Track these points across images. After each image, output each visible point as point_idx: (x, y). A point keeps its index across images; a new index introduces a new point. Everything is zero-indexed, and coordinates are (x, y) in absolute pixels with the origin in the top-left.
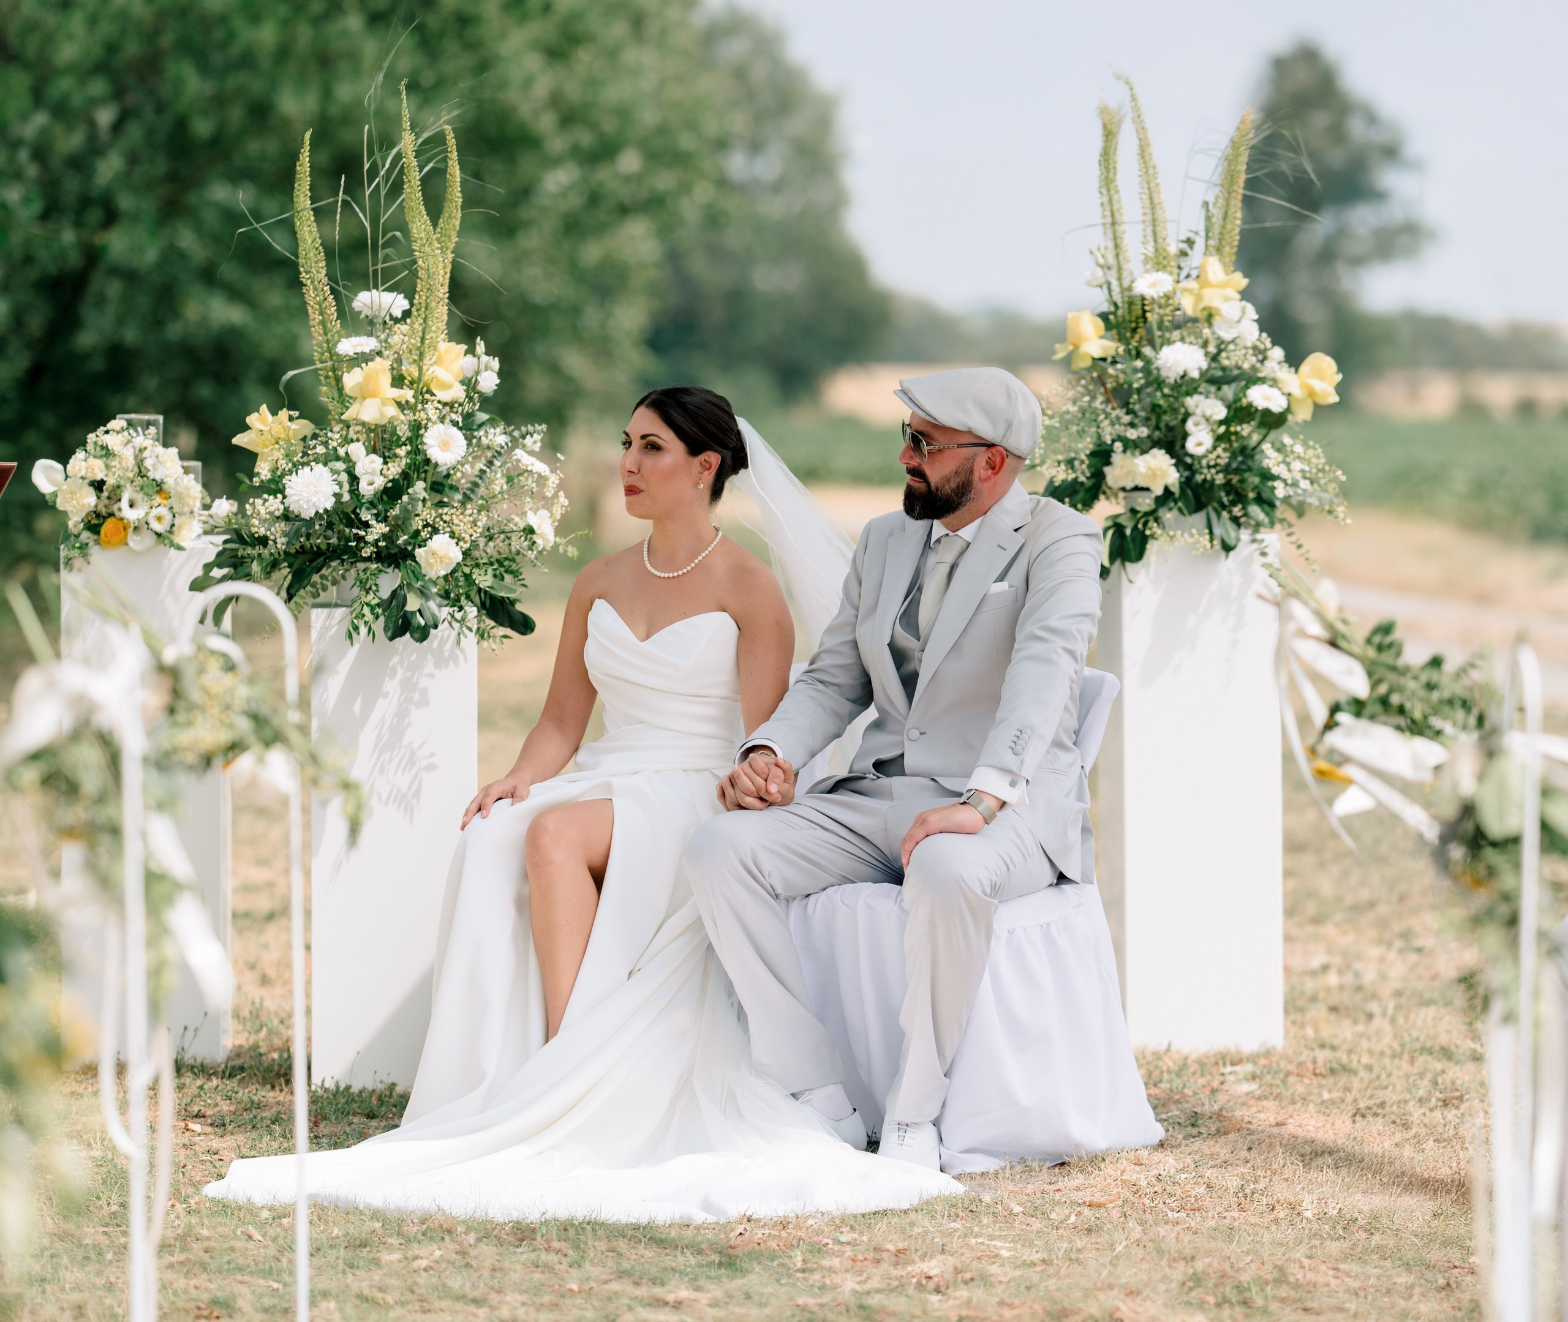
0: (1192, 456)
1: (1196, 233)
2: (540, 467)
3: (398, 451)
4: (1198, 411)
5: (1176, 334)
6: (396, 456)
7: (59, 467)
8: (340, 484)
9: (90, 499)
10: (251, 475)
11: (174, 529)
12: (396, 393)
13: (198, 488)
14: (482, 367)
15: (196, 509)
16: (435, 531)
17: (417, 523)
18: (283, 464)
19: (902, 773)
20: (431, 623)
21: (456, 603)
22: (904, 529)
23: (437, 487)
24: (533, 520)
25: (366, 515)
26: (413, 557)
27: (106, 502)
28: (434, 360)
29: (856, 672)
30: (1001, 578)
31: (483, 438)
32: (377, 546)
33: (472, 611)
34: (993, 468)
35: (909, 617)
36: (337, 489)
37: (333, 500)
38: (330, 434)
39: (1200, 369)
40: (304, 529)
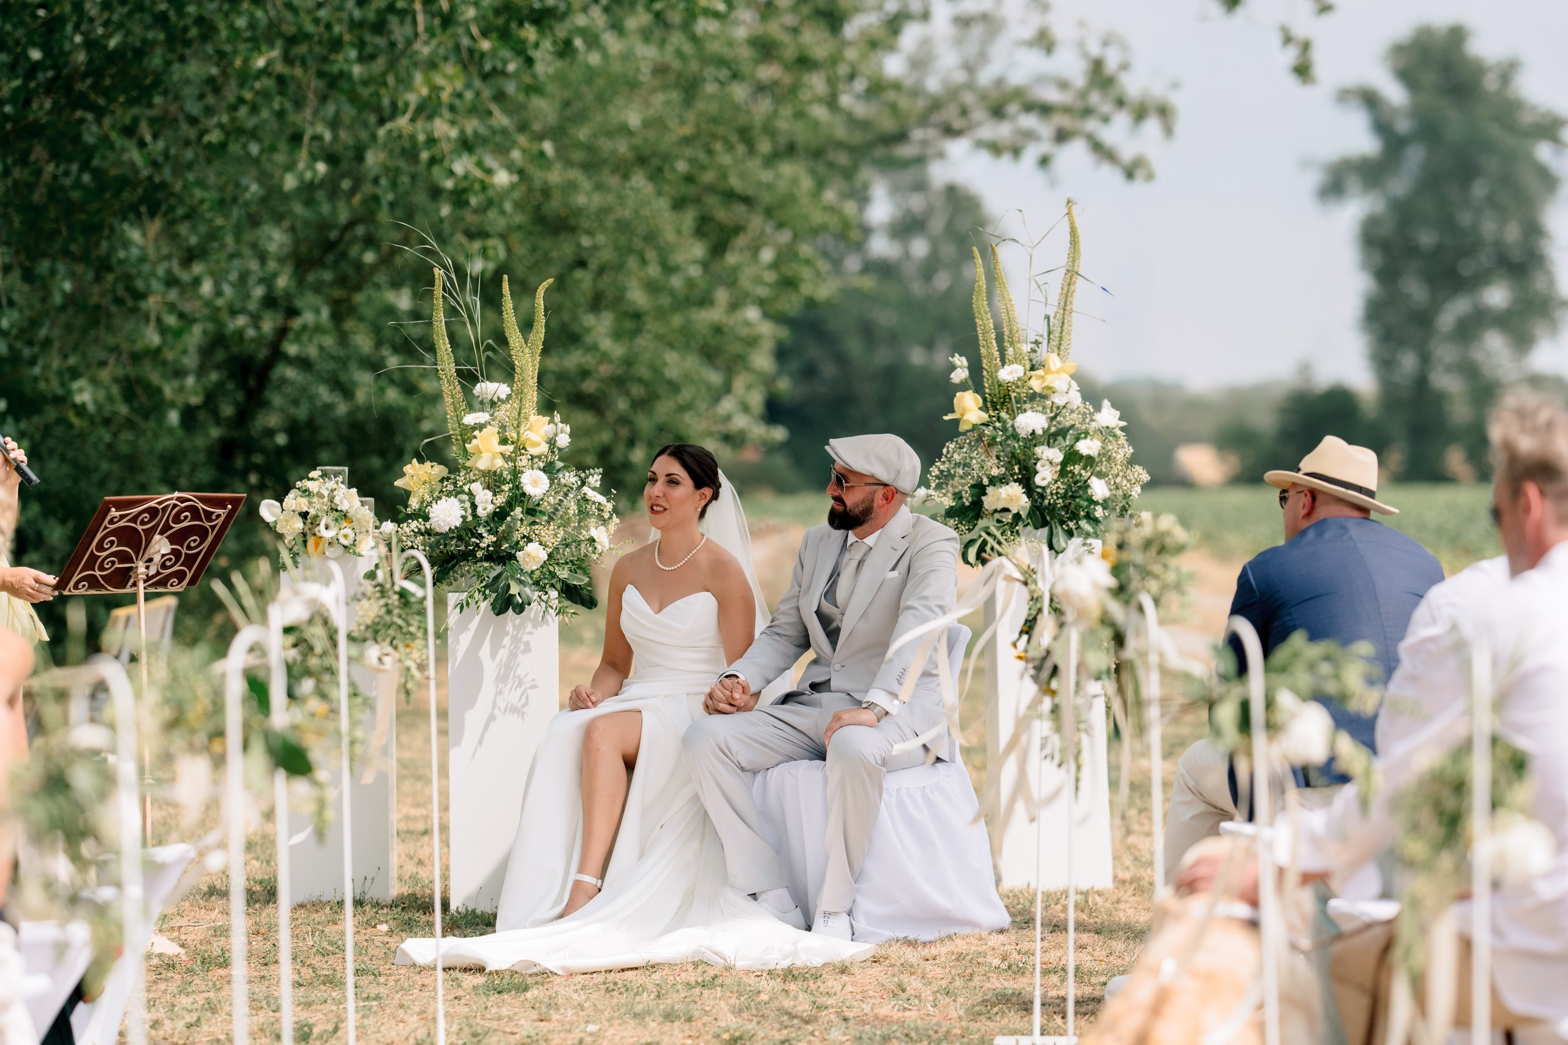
0: (1040, 487)
1: (1042, 336)
2: (600, 498)
3: (503, 487)
4: (1045, 457)
5: (1027, 406)
6: (503, 491)
7: (278, 504)
8: (465, 510)
9: (299, 524)
10: (406, 506)
11: (356, 543)
12: (503, 448)
13: (372, 514)
14: (559, 431)
15: (370, 529)
16: (530, 540)
17: (517, 536)
18: (428, 498)
19: (830, 691)
20: (526, 601)
21: (543, 589)
22: (829, 537)
23: (531, 512)
24: (594, 533)
25: (481, 530)
26: (515, 558)
27: (310, 526)
28: (528, 426)
29: (800, 628)
30: (893, 569)
31: (562, 479)
32: (488, 551)
33: (554, 594)
34: (887, 500)
35: (830, 593)
36: (463, 513)
37: (461, 520)
38: (458, 478)
39: (1043, 428)
40: (442, 541)
